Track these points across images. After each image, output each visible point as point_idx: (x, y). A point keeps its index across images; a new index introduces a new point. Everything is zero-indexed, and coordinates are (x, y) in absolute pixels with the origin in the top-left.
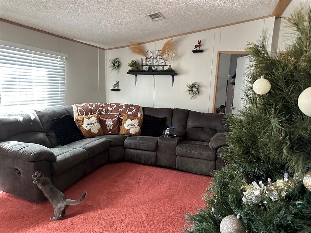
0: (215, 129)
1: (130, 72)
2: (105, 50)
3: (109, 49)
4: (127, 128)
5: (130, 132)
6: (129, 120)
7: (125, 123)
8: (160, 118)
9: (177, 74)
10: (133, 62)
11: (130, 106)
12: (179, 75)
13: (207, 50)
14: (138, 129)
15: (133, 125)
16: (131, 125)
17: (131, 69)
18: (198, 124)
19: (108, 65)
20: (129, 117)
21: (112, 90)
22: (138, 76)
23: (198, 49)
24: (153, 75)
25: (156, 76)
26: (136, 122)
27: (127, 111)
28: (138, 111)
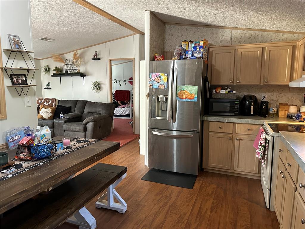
0: (99, 113)
1: (54, 75)
2: (40, 59)
3: (42, 59)
4: (41, 115)
5: (44, 117)
6: (43, 109)
7: (40, 111)
8: (66, 107)
9: (85, 76)
10: (57, 67)
11: (48, 99)
12: (87, 76)
13: (102, 58)
14: (50, 115)
15: (46, 112)
16: (45, 112)
17: (55, 73)
18: (90, 110)
19: (42, 70)
20: (44, 106)
21: (45, 88)
22: (62, 77)
23: (95, 57)
24: (71, 77)
25: (73, 77)
26: (49, 110)
27: (45, 102)
28: (53, 102)
